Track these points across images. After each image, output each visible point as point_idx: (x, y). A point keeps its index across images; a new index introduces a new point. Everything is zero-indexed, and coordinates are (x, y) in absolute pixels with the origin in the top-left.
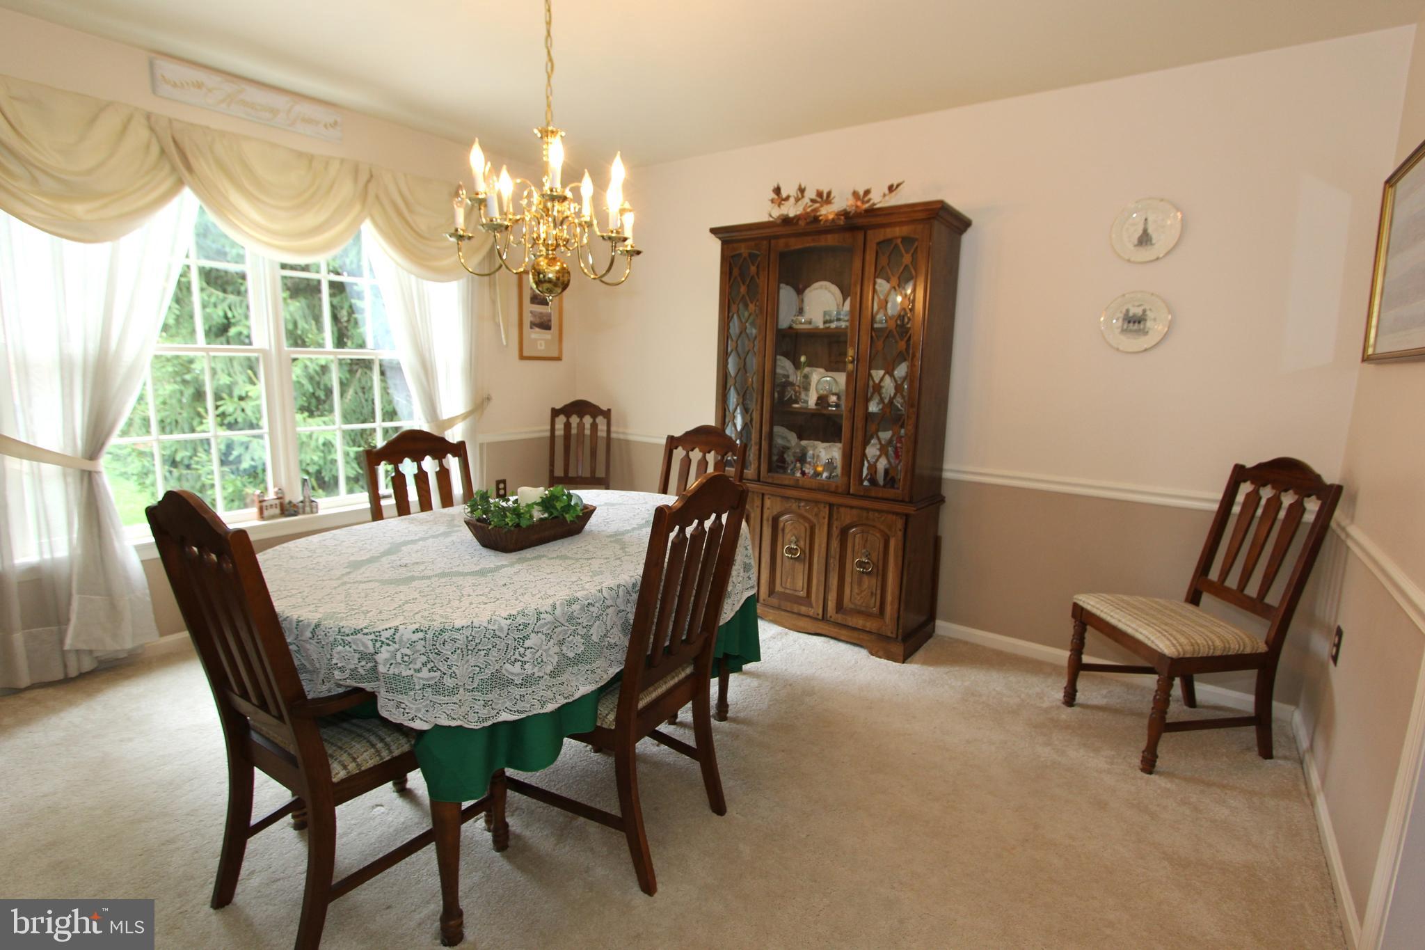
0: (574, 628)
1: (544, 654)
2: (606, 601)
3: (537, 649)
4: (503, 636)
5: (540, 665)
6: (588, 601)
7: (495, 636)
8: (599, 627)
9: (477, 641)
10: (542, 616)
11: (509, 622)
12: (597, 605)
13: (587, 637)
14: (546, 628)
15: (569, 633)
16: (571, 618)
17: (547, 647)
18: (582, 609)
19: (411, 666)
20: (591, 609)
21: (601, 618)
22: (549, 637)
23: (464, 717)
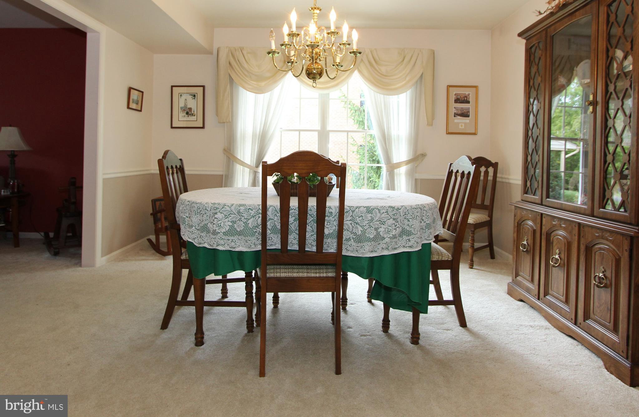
0: (240, 217)
1: (222, 223)
2: (259, 210)
3: (219, 220)
4: (209, 210)
5: (219, 227)
6: (250, 207)
7: (206, 209)
8: (253, 221)
9: (201, 210)
10: (225, 207)
11: (212, 205)
12: (254, 210)
13: (246, 224)
14: (226, 212)
15: (238, 219)
16: (239, 212)
17: (225, 221)
18: (245, 209)
19: (185, 214)
20: (250, 211)
21: (255, 217)
22: (226, 217)
23: (193, 239)
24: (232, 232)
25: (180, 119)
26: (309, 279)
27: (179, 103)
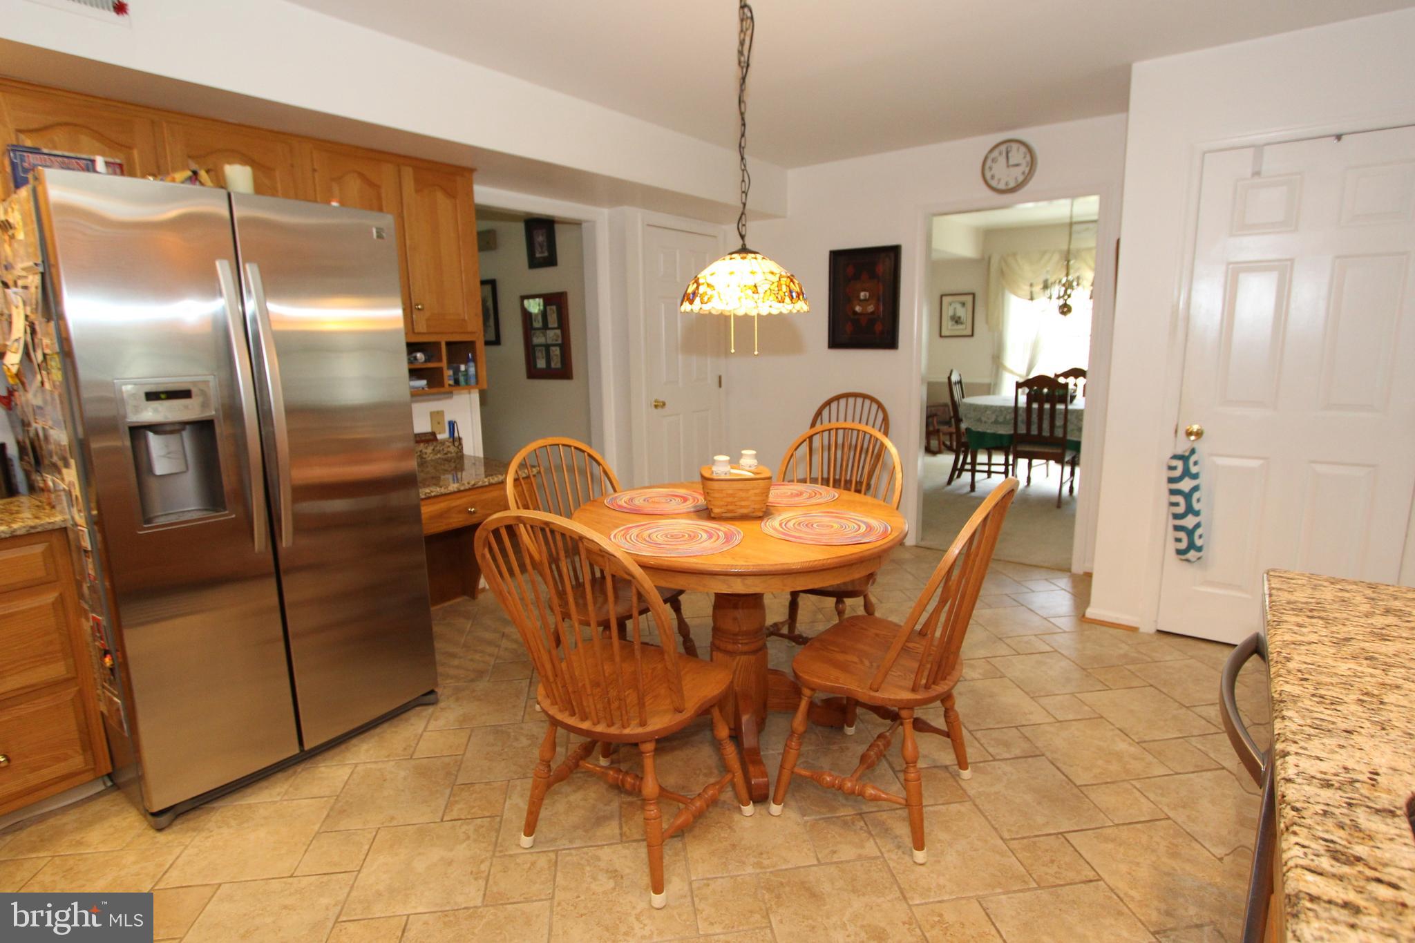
24: (996, 422)
25: (948, 328)
26: (1041, 452)
27: (948, 312)
